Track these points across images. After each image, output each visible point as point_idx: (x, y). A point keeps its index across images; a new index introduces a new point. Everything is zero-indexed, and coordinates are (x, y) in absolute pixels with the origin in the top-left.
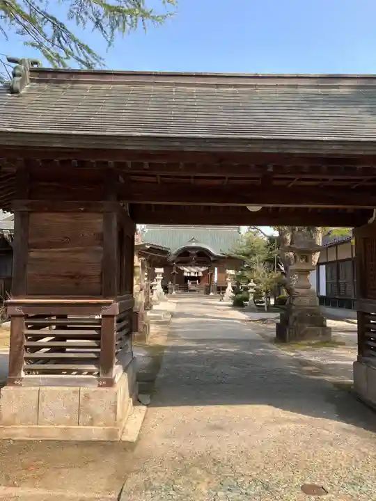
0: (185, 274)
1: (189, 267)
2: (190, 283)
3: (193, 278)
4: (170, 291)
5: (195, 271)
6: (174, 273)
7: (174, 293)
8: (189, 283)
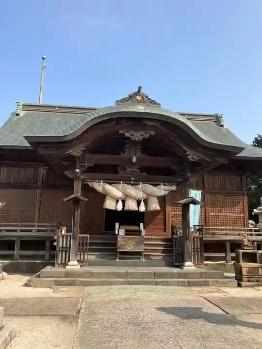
0: (110, 204)
1: (121, 185)
2: (122, 232)
3: (131, 218)
4: (60, 257)
5: (140, 195)
6: (76, 201)
7: (74, 265)
8: (120, 231)
